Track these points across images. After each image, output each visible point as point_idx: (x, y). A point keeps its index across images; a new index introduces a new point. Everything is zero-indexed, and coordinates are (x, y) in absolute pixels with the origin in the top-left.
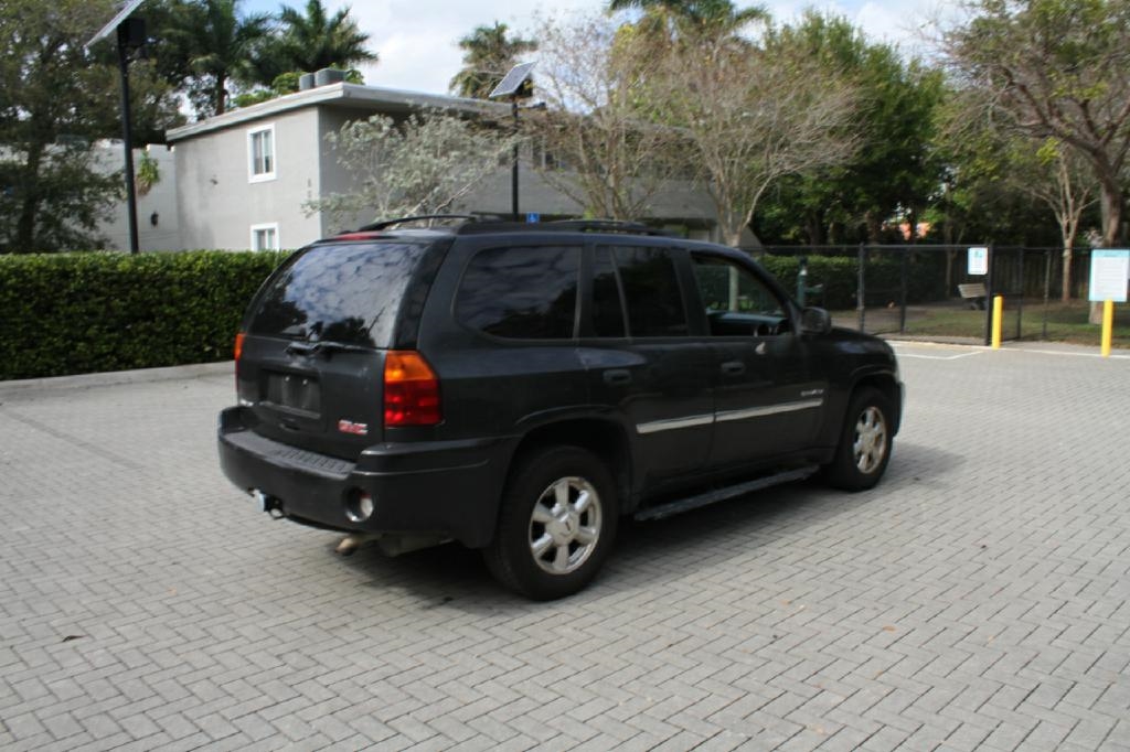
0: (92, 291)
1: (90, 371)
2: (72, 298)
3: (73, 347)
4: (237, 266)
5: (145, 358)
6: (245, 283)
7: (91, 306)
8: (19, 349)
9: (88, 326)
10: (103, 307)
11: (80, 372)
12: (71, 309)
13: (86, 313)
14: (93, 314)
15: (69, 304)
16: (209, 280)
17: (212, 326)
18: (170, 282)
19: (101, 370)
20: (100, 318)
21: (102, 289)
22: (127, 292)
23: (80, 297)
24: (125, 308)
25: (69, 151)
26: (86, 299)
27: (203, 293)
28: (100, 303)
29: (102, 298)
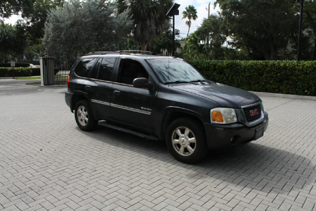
1: (271, 92)
2: (268, 72)
3: (267, 85)
5: (286, 91)
8: (254, 84)
9: (270, 80)
11: (269, 92)
12: (267, 75)
14: (272, 77)
16: (309, 70)
17: (308, 84)
18: (296, 69)
19: (274, 92)
26: (271, 73)
27: (306, 73)
28: (274, 74)
29: (275, 73)
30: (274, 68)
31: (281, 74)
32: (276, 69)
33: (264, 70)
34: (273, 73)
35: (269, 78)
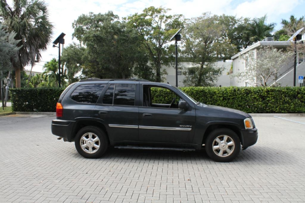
0: (161, 95)
2: (157, 97)
4: (197, 91)
6: (198, 95)
7: (161, 98)
10: (163, 99)
12: (157, 99)
13: (160, 100)
15: (156, 98)
20: (162, 101)
21: (163, 95)
22: (168, 96)
23: (158, 96)
24: (168, 99)
25: (208, 63)
26: (160, 97)
29: (163, 97)
30: (162, 93)
31: (168, 98)
32: (164, 94)
33: (154, 95)
34: (162, 97)
35: (159, 101)
